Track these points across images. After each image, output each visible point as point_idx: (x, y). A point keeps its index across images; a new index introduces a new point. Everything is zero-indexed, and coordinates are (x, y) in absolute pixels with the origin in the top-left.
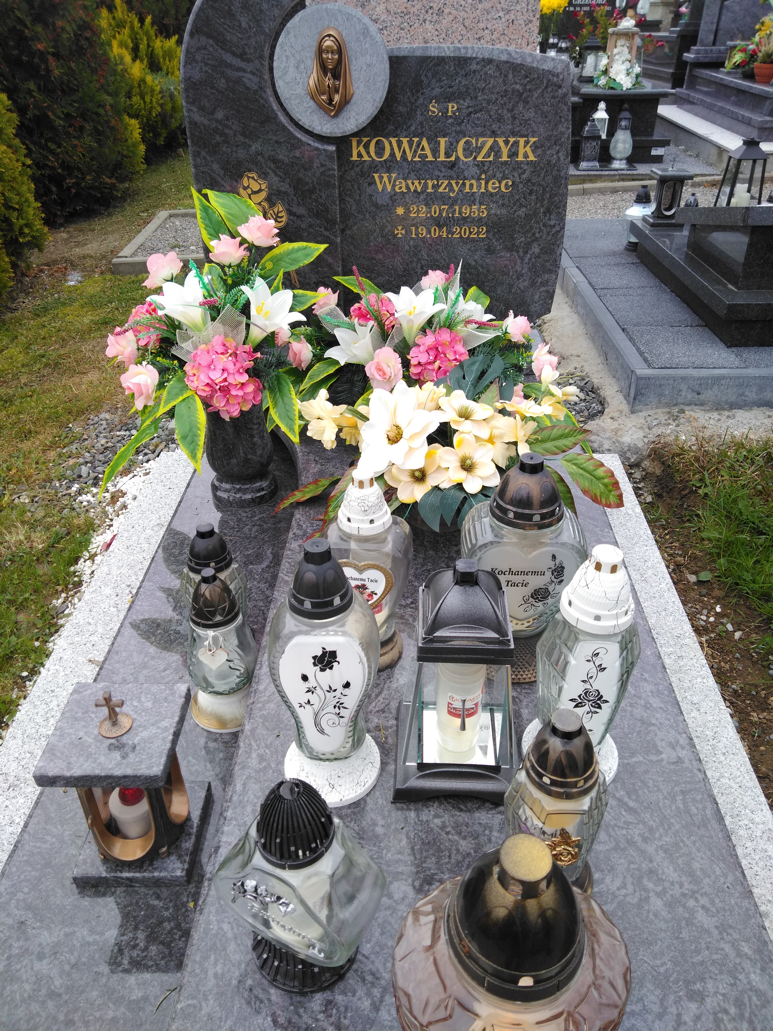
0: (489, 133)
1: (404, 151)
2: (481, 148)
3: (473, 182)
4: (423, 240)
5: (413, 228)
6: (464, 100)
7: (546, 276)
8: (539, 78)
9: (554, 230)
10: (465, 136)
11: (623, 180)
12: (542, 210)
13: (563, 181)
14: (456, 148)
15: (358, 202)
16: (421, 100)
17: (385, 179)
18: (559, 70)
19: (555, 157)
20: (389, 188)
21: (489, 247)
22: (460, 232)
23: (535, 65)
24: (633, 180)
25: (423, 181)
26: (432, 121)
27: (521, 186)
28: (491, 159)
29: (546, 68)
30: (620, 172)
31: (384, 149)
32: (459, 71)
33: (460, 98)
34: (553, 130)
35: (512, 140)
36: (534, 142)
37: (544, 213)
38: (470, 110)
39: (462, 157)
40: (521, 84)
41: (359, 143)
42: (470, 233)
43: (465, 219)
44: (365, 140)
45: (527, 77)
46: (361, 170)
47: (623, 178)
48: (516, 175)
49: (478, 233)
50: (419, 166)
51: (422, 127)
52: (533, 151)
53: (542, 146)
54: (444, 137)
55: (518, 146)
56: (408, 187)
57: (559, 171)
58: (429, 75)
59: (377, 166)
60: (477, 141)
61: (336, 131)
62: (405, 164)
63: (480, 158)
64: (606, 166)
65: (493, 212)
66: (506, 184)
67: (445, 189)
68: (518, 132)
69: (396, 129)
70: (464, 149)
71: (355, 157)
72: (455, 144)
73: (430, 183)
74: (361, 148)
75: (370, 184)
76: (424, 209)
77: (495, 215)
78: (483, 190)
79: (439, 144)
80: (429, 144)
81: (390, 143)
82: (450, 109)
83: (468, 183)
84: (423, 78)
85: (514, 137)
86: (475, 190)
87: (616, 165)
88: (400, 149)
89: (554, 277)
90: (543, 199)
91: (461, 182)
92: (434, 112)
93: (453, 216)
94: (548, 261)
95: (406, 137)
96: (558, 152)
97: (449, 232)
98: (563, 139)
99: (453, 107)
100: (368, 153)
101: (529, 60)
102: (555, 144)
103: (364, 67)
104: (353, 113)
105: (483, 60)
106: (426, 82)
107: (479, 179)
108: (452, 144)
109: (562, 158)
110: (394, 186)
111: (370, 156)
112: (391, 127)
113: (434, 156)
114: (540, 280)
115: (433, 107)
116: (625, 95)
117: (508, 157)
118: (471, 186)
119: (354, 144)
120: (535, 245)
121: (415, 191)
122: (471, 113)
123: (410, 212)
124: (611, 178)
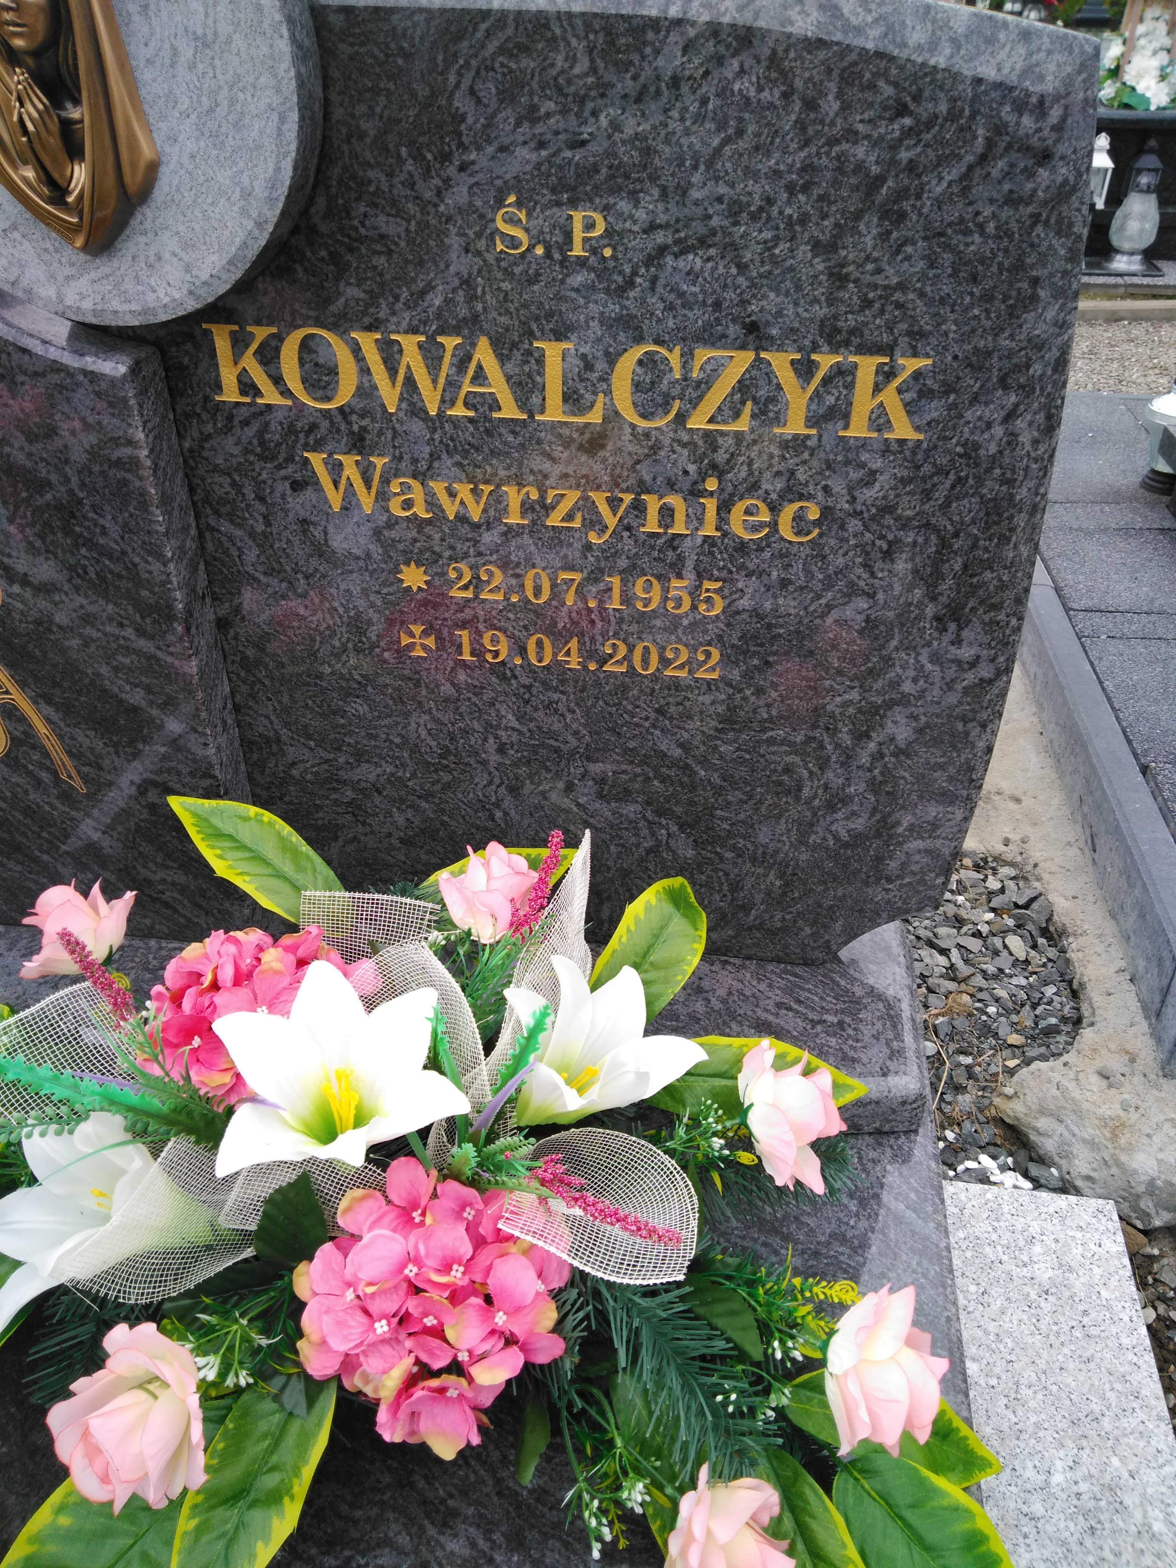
0: (734, 330)
1: (410, 382)
2: (704, 385)
3: (674, 500)
4: (502, 671)
5: (465, 636)
6: (634, 197)
7: (933, 811)
8: (953, 116)
9: (970, 677)
10: (639, 339)
11: (1133, 296)
12: (930, 610)
13: (1021, 520)
14: (605, 378)
15: (264, 541)
16: (458, 195)
17: (351, 471)
18: (1050, 85)
19: (998, 431)
20: (367, 502)
21: (733, 709)
22: (627, 658)
23: (940, 60)
24: (1155, 297)
25: (487, 489)
26: (508, 274)
27: (854, 525)
28: (743, 424)
29: (989, 73)
30: (1129, 280)
31: (333, 371)
32: (610, 76)
33: (616, 190)
34: (997, 332)
35: (826, 361)
36: (917, 375)
37: (938, 619)
38: (660, 237)
39: (630, 415)
40: (875, 143)
41: (239, 343)
42: (665, 662)
43: (641, 618)
44: (261, 333)
45: (902, 110)
46: (261, 434)
47: (1134, 293)
48: (838, 486)
49: (691, 665)
50: (467, 435)
51: (472, 298)
52: (910, 409)
53: (948, 389)
54: (559, 336)
55: (850, 386)
56: (432, 503)
57: (1009, 482)
58: (488, 89)
59: (313, 427)
60: (687, 357)
61: (116, 304)
62: (417, 427)
63: (698, 422)
64: (1099, 266)
65: (744, 603)
66: (799, 518)
67: (570, 517)
68: (852, 332)
69: (373, 298)
70: (637, 386)
71: (230, 394)
72: (601, 366)
73: (513, 496)
74: (250, 362)
75: (297, 486)
76: (499, 577)
77: (756, 614)
78: (709, 530)
79: (540, 361)
80: (502, 359)
81: (356, 350)
82: (578, 234)
83: (653, 503)
84: (462, 103)
85: (835, 351)
86: (679, 528)
87: (1120, 263)
88: (392, 371)
89: (959, 814)
90: (937, 575)
91: (628, 498)
92: (514, 242)
93: (602, 609)
94: (942, 767)
95: (415, 331)
96: (1011, 415)
97: (590, 653)
98: (1037, 369)
99: (590, 226)
100: (277, 380)
101: (917, 36)
102: (1004, 384)
103: (187, 51)
104: (169, 243)
105: (714, 30)
106: (473, 118)
107: (695, 493)
108: (589, 366)
109: (1025, 438)
110: (383, 497)
111: (286, 393)
112: (353, 292)
113: (522, 403)
114: (907, 820)
115: (511, 220)
116: (1151, 121)
117: (812, 421)
118: (667, 513)
119: (222, 344)
120: (899, 714)
121: (462, 518)
122: (662, 250)
123: (451, 584)
124: (1108, 291)
